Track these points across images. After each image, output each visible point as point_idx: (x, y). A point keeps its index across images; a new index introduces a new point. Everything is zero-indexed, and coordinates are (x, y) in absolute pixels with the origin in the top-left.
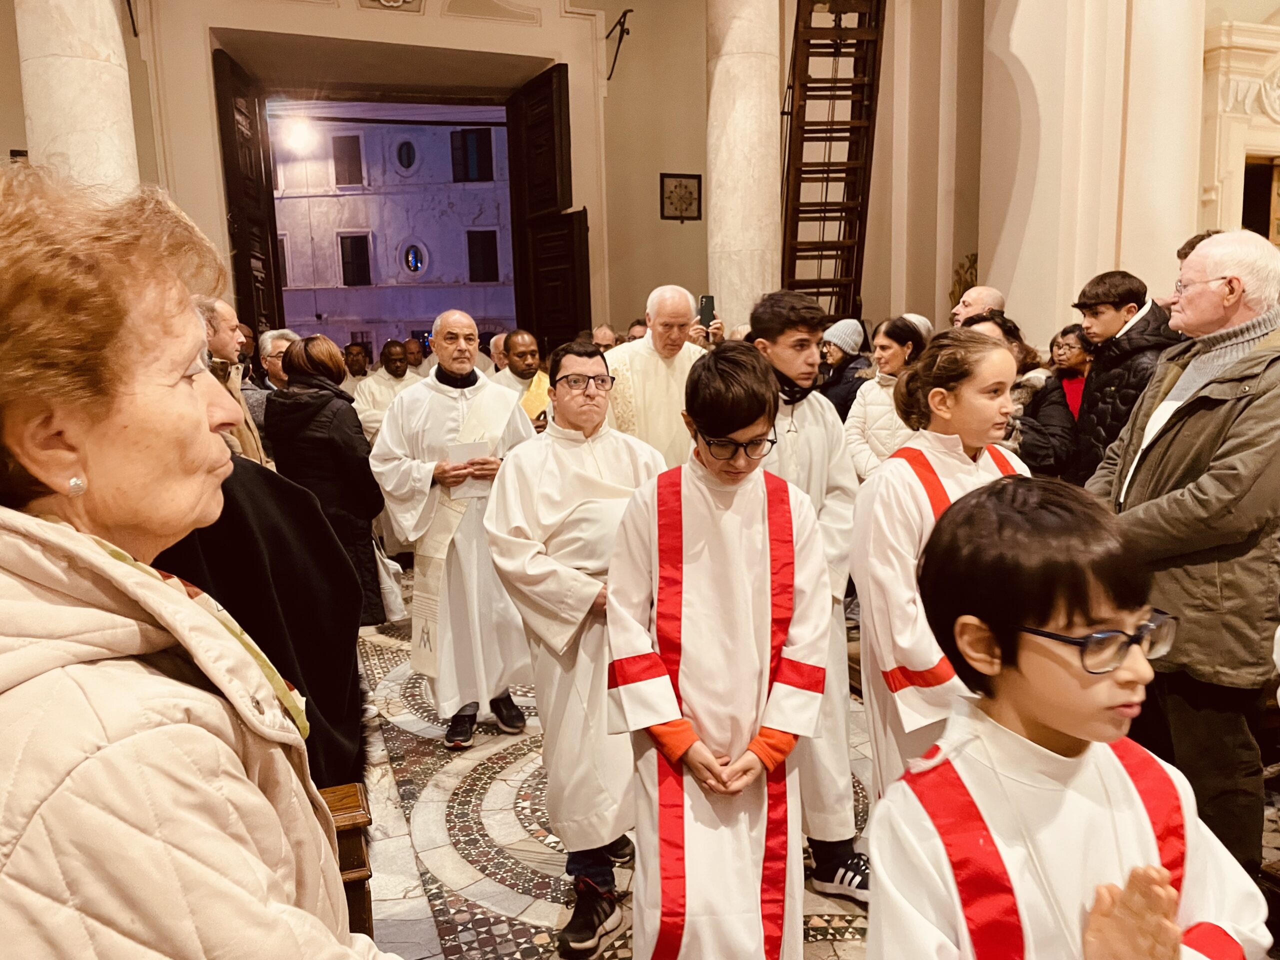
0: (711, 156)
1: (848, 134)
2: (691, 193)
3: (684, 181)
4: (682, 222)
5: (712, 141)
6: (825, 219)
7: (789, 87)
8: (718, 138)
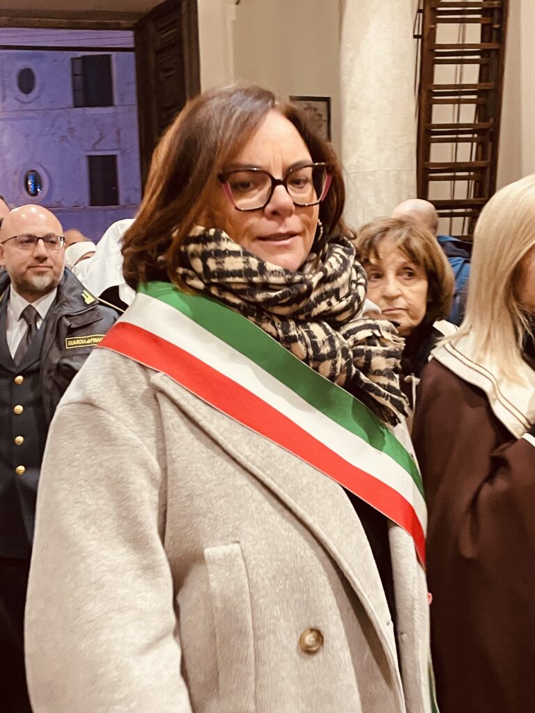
1: (477, 57)
3: (313, 104)
5: (346, 62)
6: (457, 141)
7: (419, 11)
8: (352, 60)
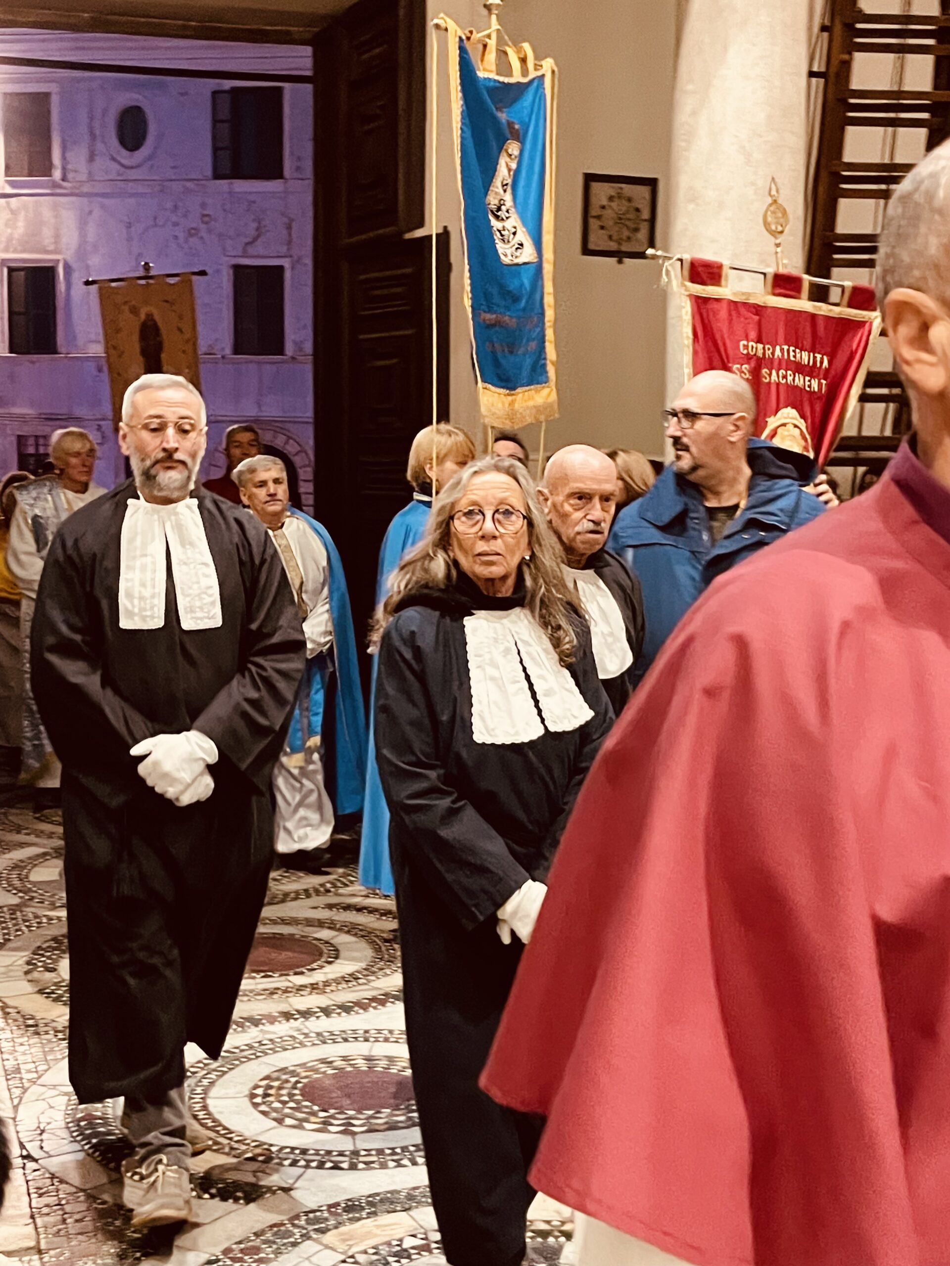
0: (679, 143)
1: (925, 115)
2: (638, 210)
3: (627, 188)
4: (620, 262)
5: (683, 116)
7: (824, 28)
8: (694, 113)
